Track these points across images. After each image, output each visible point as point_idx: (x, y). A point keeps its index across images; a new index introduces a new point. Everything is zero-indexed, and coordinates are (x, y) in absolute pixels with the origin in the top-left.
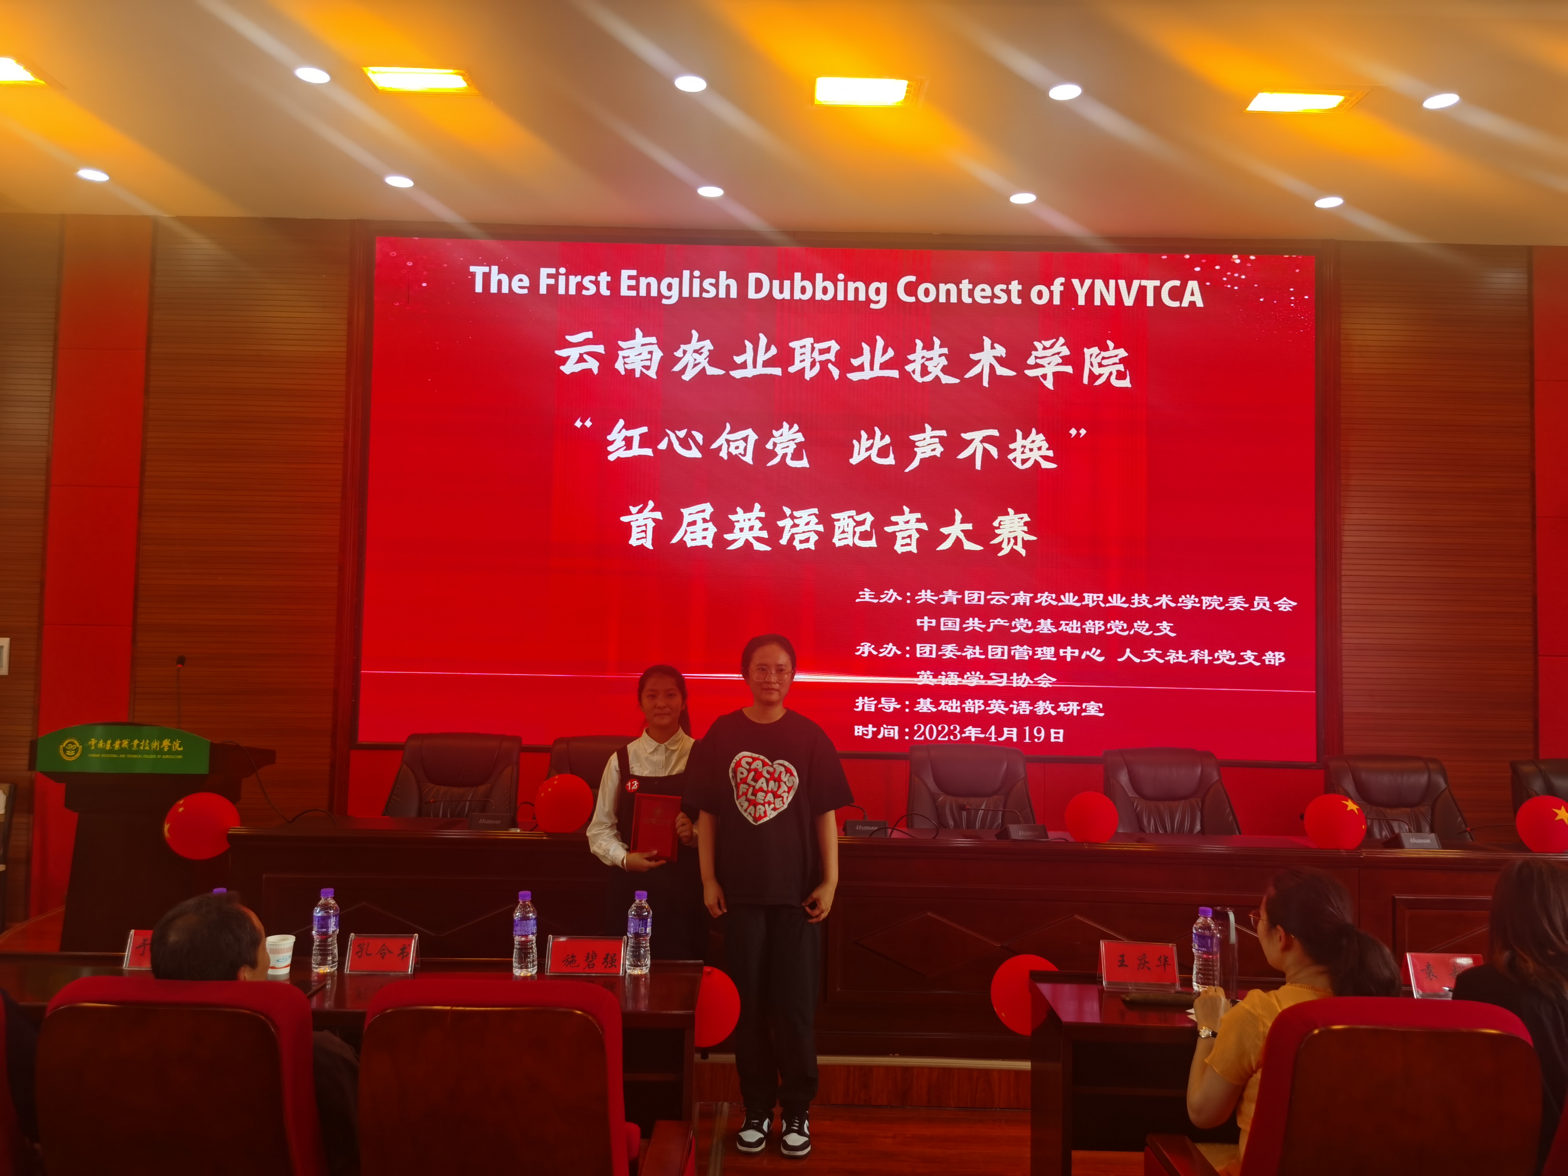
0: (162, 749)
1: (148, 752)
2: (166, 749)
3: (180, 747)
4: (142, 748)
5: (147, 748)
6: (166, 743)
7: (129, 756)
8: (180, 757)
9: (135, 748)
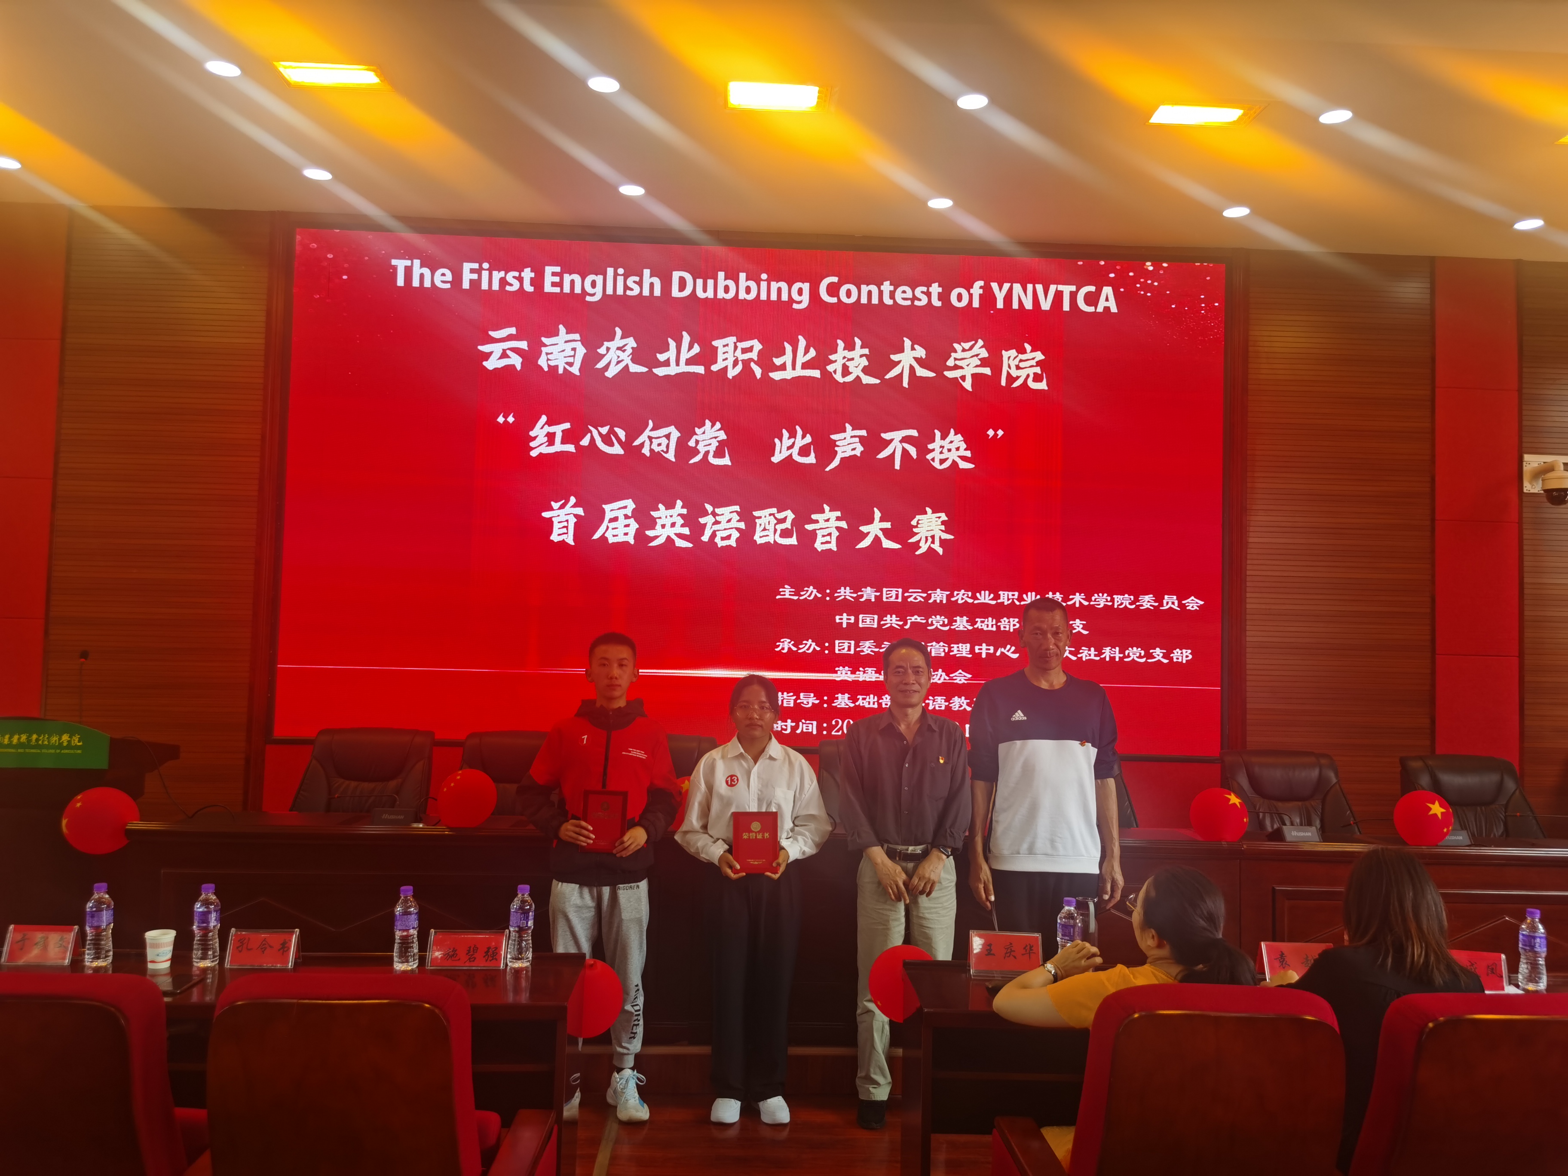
0: (61, 744)
1: (48, 747)
2: (65, 744)
3: (79, 742)
4: (40, 742)
5: (46, 743)
6: (65, 737)
7: (27, 750)
8: (79, 751)
9: (33, 742)
